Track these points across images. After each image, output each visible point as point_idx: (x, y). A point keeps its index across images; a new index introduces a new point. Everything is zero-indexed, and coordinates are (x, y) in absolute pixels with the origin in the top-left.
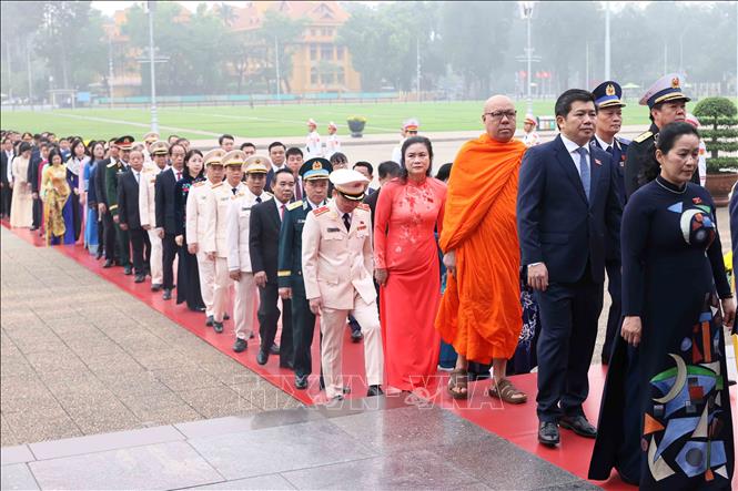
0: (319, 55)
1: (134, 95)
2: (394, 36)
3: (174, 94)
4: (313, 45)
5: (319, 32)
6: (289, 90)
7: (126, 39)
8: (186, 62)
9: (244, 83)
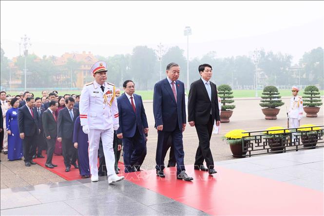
0: (87, 74)
1: (19, 87)
2: (113, 68)
3: (34, 87)
4: (85, 70)
5: (87, 66)
6: (76, 86)
7: (16, 67)
8: (38, 76)
9: (59, 84)
